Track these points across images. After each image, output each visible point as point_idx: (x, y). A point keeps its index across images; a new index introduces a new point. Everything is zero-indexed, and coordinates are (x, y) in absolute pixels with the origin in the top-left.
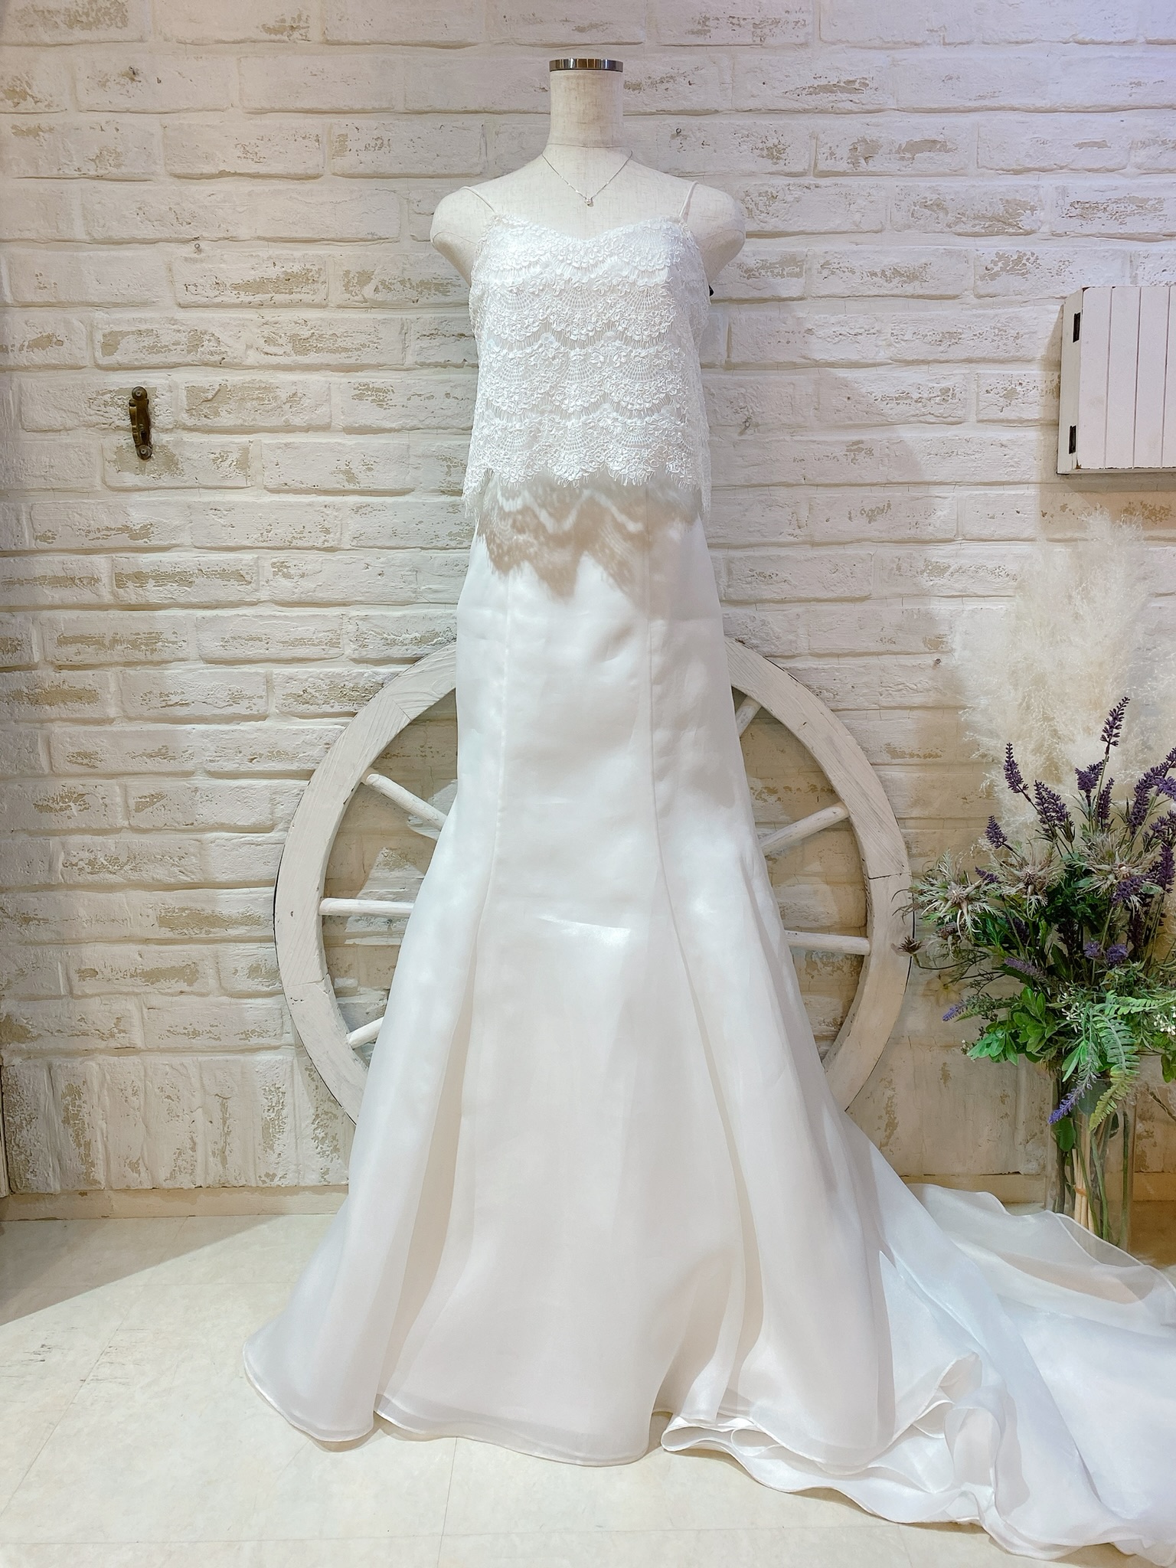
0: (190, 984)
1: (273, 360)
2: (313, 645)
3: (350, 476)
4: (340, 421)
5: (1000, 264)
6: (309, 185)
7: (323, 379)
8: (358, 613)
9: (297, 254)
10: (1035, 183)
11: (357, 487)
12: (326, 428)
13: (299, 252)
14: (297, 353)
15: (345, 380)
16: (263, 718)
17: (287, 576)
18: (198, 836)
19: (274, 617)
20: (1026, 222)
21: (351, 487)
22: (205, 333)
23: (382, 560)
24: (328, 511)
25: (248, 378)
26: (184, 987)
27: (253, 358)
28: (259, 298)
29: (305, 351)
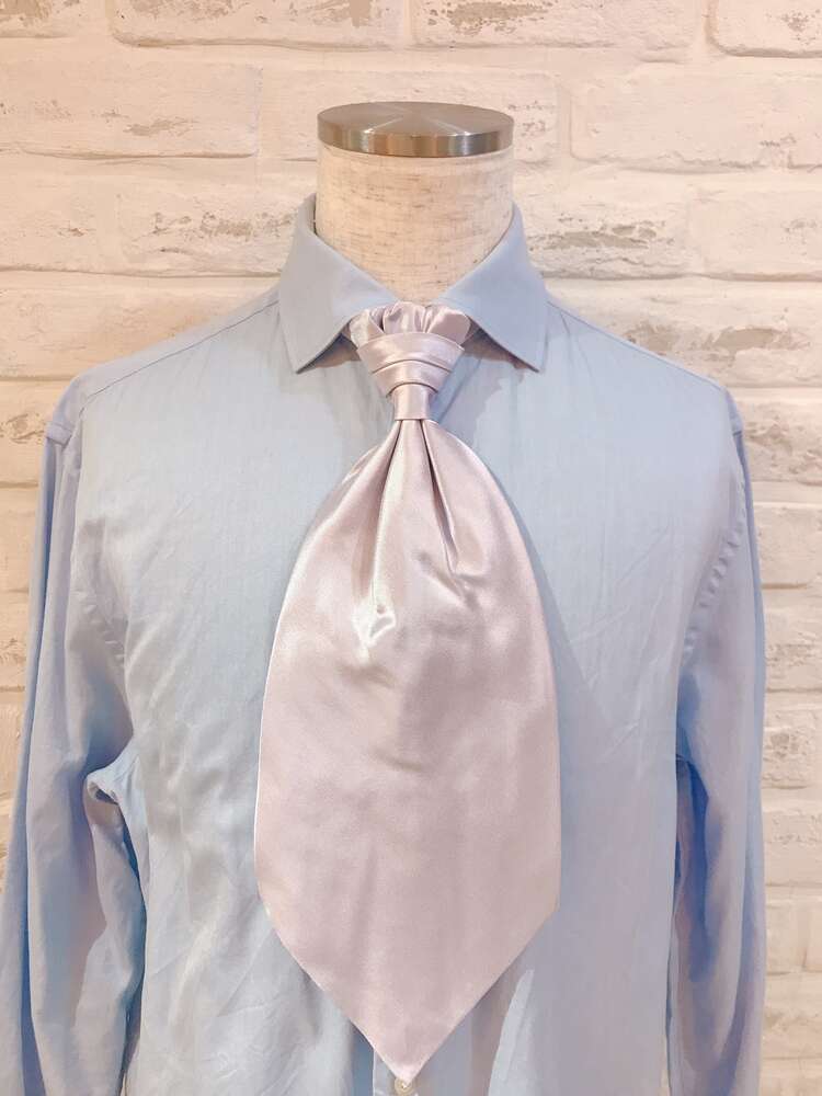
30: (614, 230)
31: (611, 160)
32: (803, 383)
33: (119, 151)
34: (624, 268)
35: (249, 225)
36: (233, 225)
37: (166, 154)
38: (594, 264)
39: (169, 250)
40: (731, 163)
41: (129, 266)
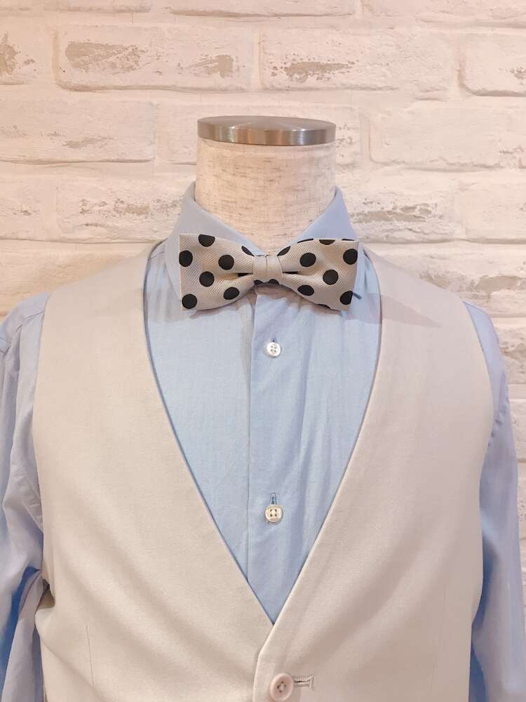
30: (402, 209)
31: (398, 163)
33: (58, 158)
35: (148, 207)
36: (136, 207)
37: (91, 160)
38: (388, 233)
39: (91, 225)
40: (480, 165)
41: (62, 235)
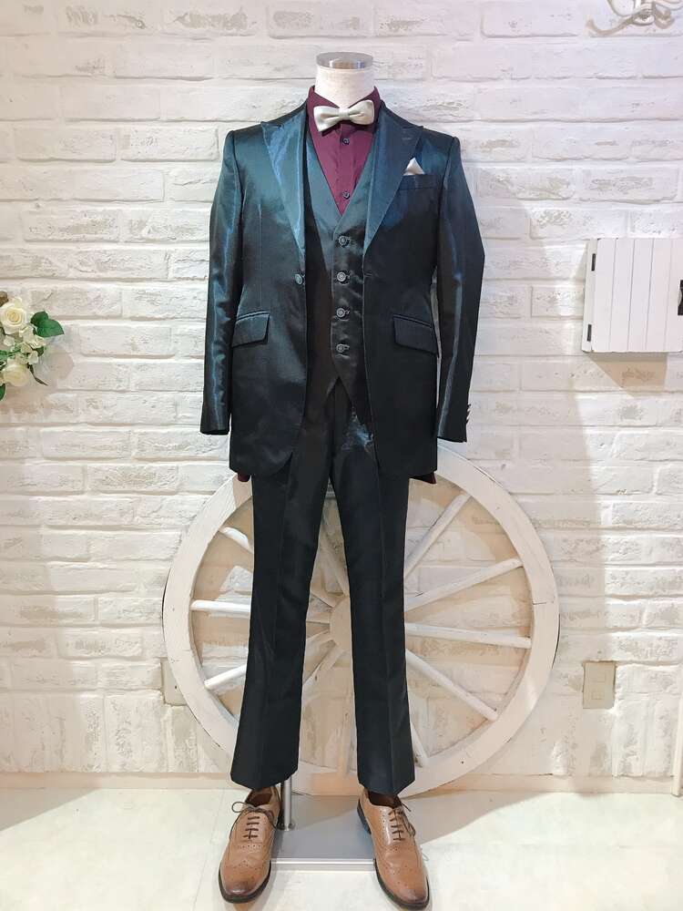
0: (40, 652)
1: (85, 275)
2: (112, 450)
3: (134, 348)
4: (128, 313)
5: (547, 219)
6: (106, 167)
7: (116, 287)
8: (139, 430)
9: (100, 209)
10: (570, 167)
11: (139, 354)
12: (119, 317)
13: (100, 208)
14: (101, 271)
15: (131, 288)
16: (82, 493)
17: (96, 408)
18: (43, 564)
19: (87, 432)
20: (563, 192)
21: (135, 353)
22: (43, 258)
23: (155, 398)
24: (120, 368)
25: (70, 286)
26: (37, 654)
27: (72, 273)
28: (75, 237)
29: (105, 270)
32: (519, 160)
34: (451, 118)
